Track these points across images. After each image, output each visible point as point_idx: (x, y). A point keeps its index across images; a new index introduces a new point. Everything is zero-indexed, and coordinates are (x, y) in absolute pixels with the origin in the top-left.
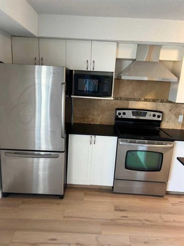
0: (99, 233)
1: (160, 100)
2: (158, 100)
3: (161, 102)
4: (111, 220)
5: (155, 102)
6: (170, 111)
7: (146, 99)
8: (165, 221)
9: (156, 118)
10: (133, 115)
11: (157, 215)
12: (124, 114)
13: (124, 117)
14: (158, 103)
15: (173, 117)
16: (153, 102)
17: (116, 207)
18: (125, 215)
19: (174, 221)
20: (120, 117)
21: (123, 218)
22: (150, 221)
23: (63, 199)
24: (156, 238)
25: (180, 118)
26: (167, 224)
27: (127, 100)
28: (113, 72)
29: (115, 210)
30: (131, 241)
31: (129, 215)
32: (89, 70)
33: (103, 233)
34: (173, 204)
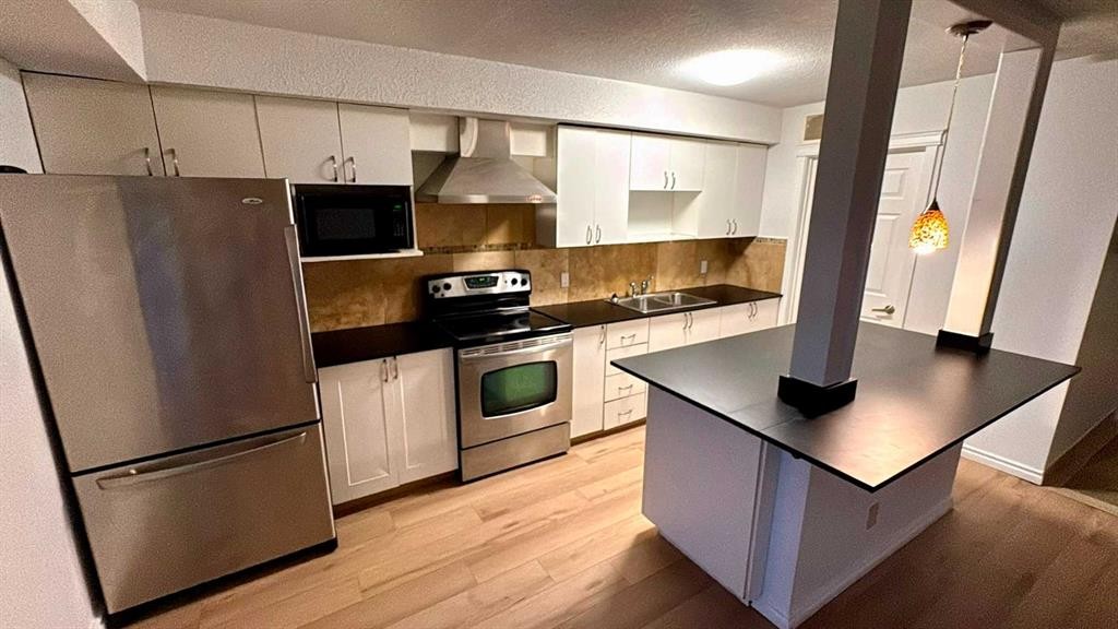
0: (475, 584)
1: (519, 245)
2: (516, 245)
3: (522, 248)
4: (485, 545)
5: (509, 250)
6: (543, 266)
7: (490, 246)
8: (590, 500)
9: (518, 288)
10: (469, 287)
11: (571, 495)
12: (448, 287)
13: (448, 294)
14: (517, 252)
15: (551, 279)
16: (504, 250)
17: (484, 512)
18: (510, 521)
19: (605, 491)
20: (438, 296)
21: (508, 530)
22: (564, 511)
23: (337, 550)
24: (590, 538)
25: (563, 281)
26: (597, 502)
27: (448, 252)
28: (409, 187)
29: (484, 519)
30: (545, 569)
31: (518, 518)
32: (340, 182)
33: (479, 581)
34: (589, 461)
